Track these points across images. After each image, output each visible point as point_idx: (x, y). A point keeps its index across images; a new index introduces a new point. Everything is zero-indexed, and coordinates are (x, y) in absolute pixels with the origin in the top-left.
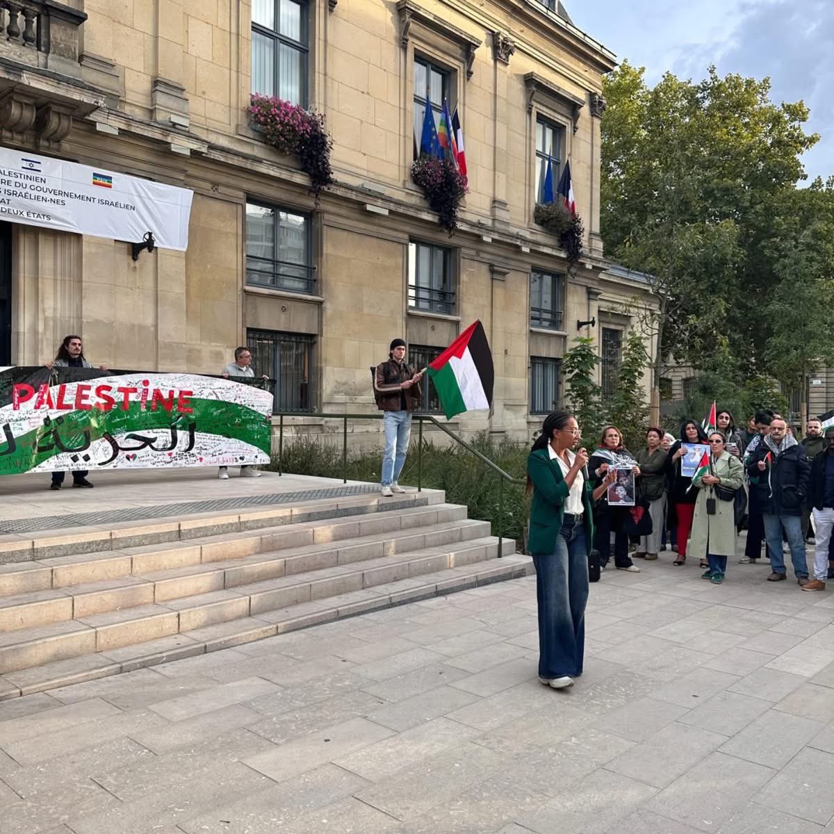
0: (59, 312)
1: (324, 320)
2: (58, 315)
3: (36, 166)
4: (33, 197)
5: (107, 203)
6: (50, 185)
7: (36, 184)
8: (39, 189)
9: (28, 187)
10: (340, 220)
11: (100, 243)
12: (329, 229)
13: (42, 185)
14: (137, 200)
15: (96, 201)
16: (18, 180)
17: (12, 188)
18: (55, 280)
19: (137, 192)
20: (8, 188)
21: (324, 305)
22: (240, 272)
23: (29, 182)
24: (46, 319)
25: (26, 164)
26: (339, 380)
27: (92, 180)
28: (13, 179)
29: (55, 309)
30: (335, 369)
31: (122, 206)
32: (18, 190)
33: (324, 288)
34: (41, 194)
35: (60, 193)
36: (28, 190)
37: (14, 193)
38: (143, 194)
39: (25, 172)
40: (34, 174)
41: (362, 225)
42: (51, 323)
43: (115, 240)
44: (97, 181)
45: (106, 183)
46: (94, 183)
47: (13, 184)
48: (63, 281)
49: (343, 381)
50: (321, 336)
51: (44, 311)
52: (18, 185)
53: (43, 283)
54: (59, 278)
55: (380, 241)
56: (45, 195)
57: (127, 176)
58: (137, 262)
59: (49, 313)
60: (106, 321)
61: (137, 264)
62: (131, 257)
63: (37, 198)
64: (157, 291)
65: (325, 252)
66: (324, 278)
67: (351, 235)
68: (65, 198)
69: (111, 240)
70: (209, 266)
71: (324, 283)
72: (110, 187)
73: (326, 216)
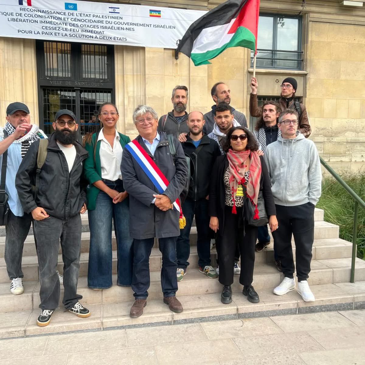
0: (135, 93)
1: (308, 86)
2: (135, 95)
3: (117, 10)
4: (116, 28)
5: (158, 26)
6: (125, 20)
7: (117, 21)
8: (119, 23)
9: (113, 23)
10: (323, 16)
11: (155, 51)
12: (314, 24)
13: (121, 21)
14: (176, 22)
15: (152, 26)
16: (107, 19)
17: (104, 25)
18: (133, 75)
19: (176, 17)
20: (102, 25)
21: (308, 76)
22: (246, 61)
23: (113, 20)
24: (129, 98)
25: (111, 10)
26: (319, 126)
27: (149, 14)
28: (105, 20)
29: (134, 92)
30: (316, 119)
31: (168, 27)
32: (108, 25)
33: (308, 64)
34: (121, 26)
35: (132, 24)
36: (113, 24)
37: (106, 28)
38: (180, 18)
39: (111, 15)
40: (116, 15)
41: (341, 17)
42: (132, 100)
43: (165, 49)
44: (152, 14)
45: (157, 14)
46: (151, 16)
47: (105, 22)
48: (137, 75)
49: (322, 127)
50: (305, 97)
51: (128, 93)
52: (107, 22)
53: (127, 78)
54: (135, 74)
55: (356, 27)
56: (122, 26)
57: (169, 8)
58: (178, 60)
59: (131, 94)
60: (159, 97)
61: (178, 61)
62: (174, 58)
63: (118, 28)
64: (190, 76)
65: (310, 39)
66: (308, 58)
67: (331, 26)
68: (134, 27)
69: (161, 48)
70: (225, 58)
71: (308, 61)
72: (160, 17)
73: (312, 15)
